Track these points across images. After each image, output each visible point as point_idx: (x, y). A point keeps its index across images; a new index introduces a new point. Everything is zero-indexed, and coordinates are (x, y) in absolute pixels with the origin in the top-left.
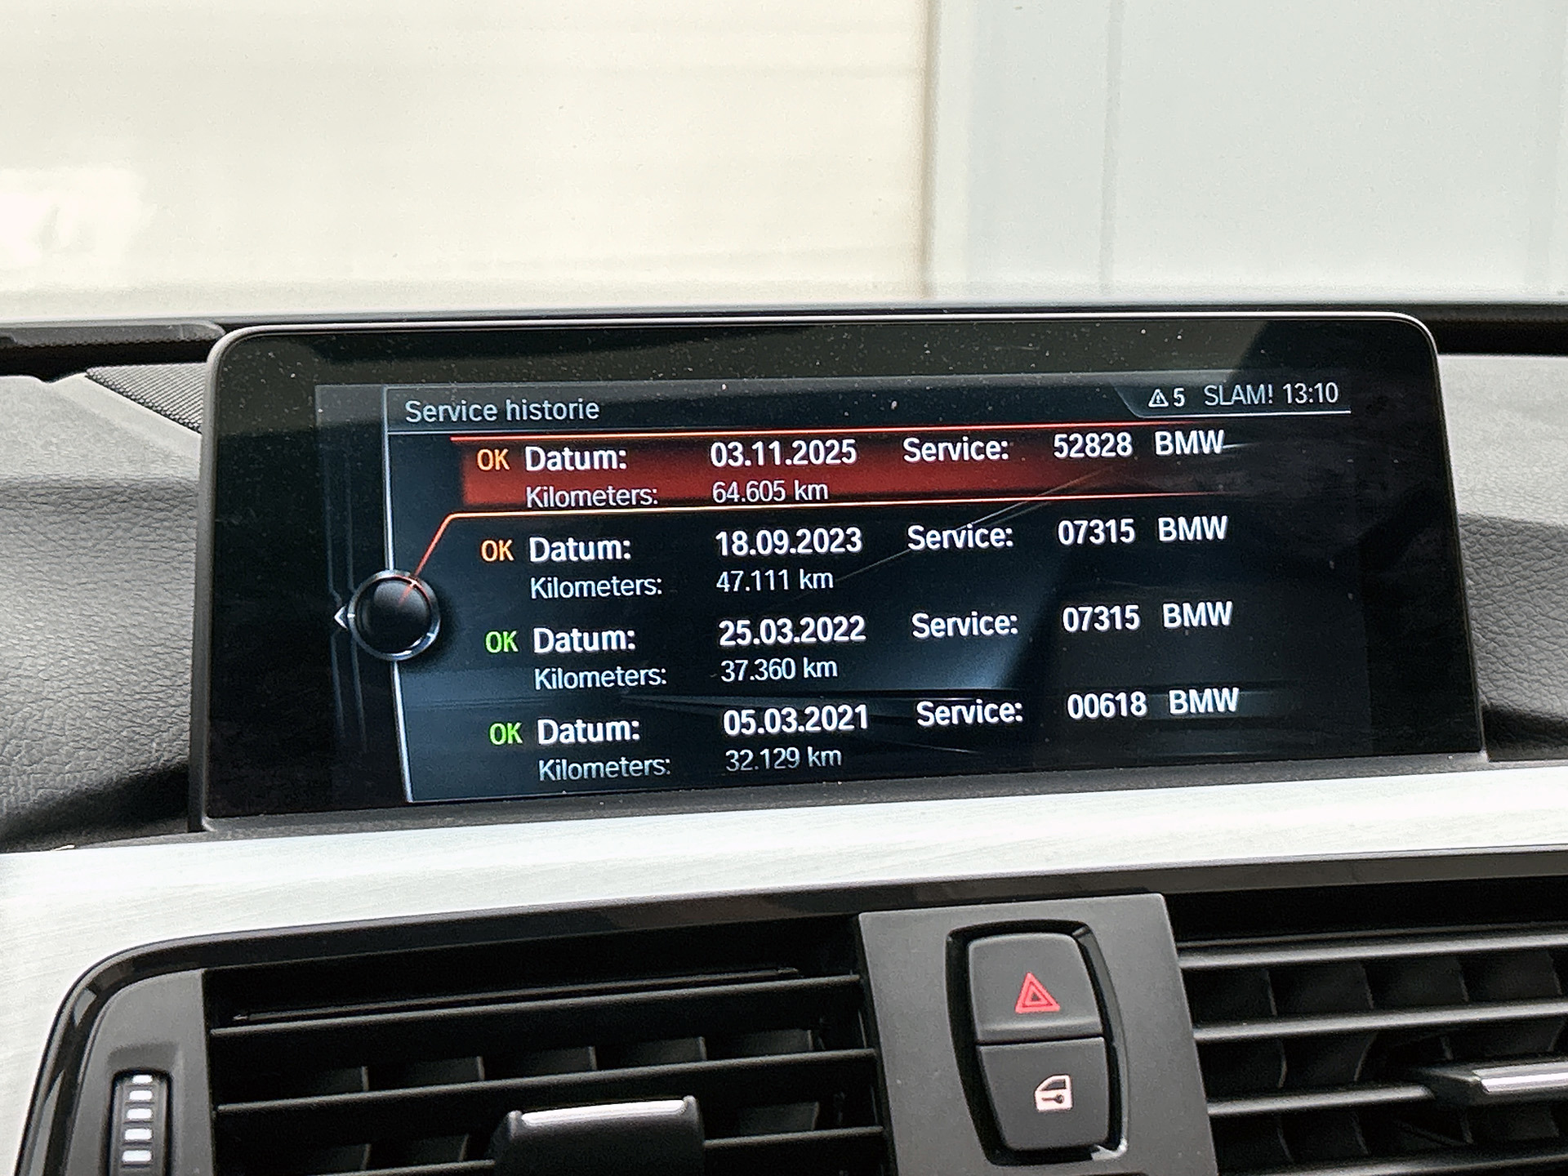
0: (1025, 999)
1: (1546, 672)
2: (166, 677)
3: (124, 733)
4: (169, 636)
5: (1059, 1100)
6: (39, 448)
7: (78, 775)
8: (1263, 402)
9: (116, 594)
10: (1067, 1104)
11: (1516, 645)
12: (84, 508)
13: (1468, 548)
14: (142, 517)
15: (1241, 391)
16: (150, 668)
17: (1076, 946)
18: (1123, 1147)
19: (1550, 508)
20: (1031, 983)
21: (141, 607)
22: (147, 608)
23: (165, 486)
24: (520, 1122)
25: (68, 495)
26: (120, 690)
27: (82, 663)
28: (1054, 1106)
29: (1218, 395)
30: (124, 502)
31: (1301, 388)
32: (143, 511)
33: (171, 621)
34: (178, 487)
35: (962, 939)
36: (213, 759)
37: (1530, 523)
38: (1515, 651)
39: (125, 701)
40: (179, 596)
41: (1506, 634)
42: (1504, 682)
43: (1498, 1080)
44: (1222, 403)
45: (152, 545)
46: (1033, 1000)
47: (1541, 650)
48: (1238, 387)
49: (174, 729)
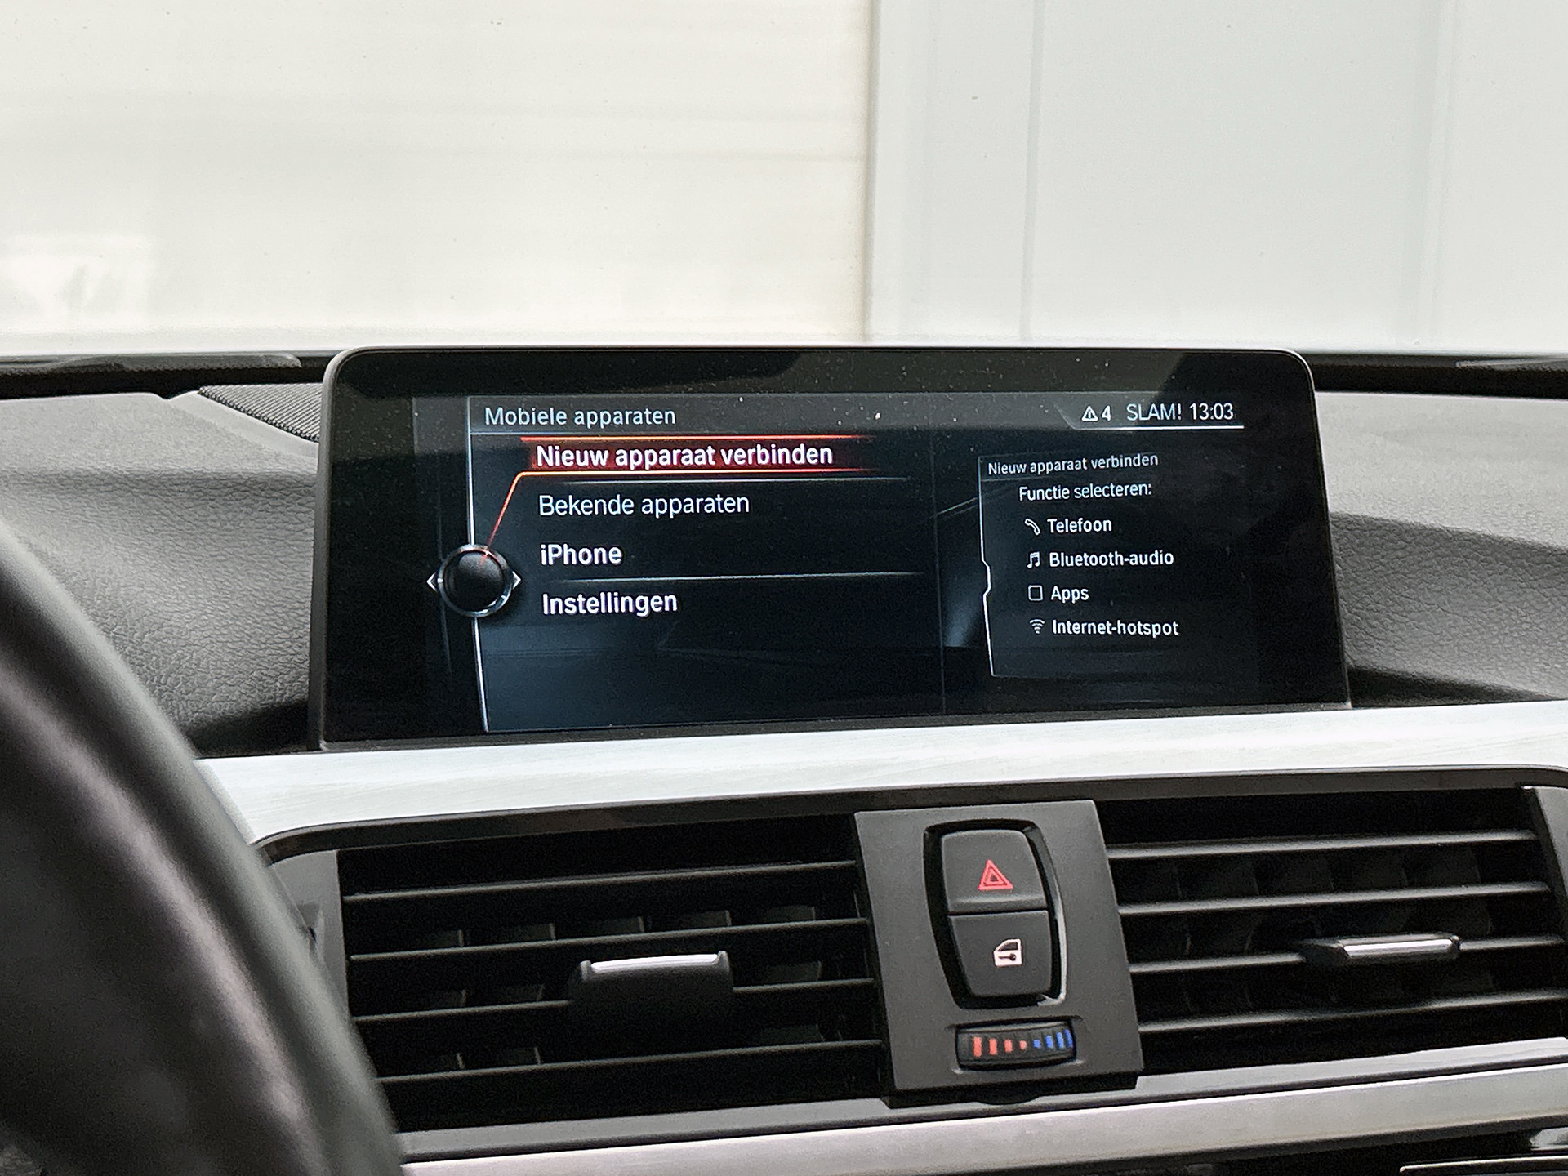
0: (986, 880)
1: (1399, 639)
2: (285, 632)
3: (255, 674)
4: (286, 600)
5: (1012, 958)
6: (171, 448)
7: (222, 704)
8: (1174, 418)
9: (242, 564)
11: (1376, 619)
12: (213, 495)
13: (1337, 540)
14: (260, 503)
15: (1156, 410)
16: (271, 623)
17: (1026, 840)
18: (1062, 996)
19: (1403, 509)
20: (991, 867)
21: (262, 575)
22: (268, 577)
23: (278, 478)
24: (590, 969)
25: (200, 485)
26: (249, 640)
27: (218, 618)
28: (1008, 962)
29: (1138, 412)
30: (245, 491)
31: (1204, 408)
32: (261, 499)
33: (287, 587)
34: (290, 480)
35: (935, 834)
36: (329, 693)
37: (1388, 520)
38: (1375, 623)
39: (254, 649)
40: (292, 568)
41: (1367, 610)
42: (1365, 648)
43: (1356, 948)
44: (1142, 419)
45: (269, 526)
47: (1395, 622)
48: (1153, 405)
49: (293, 673)
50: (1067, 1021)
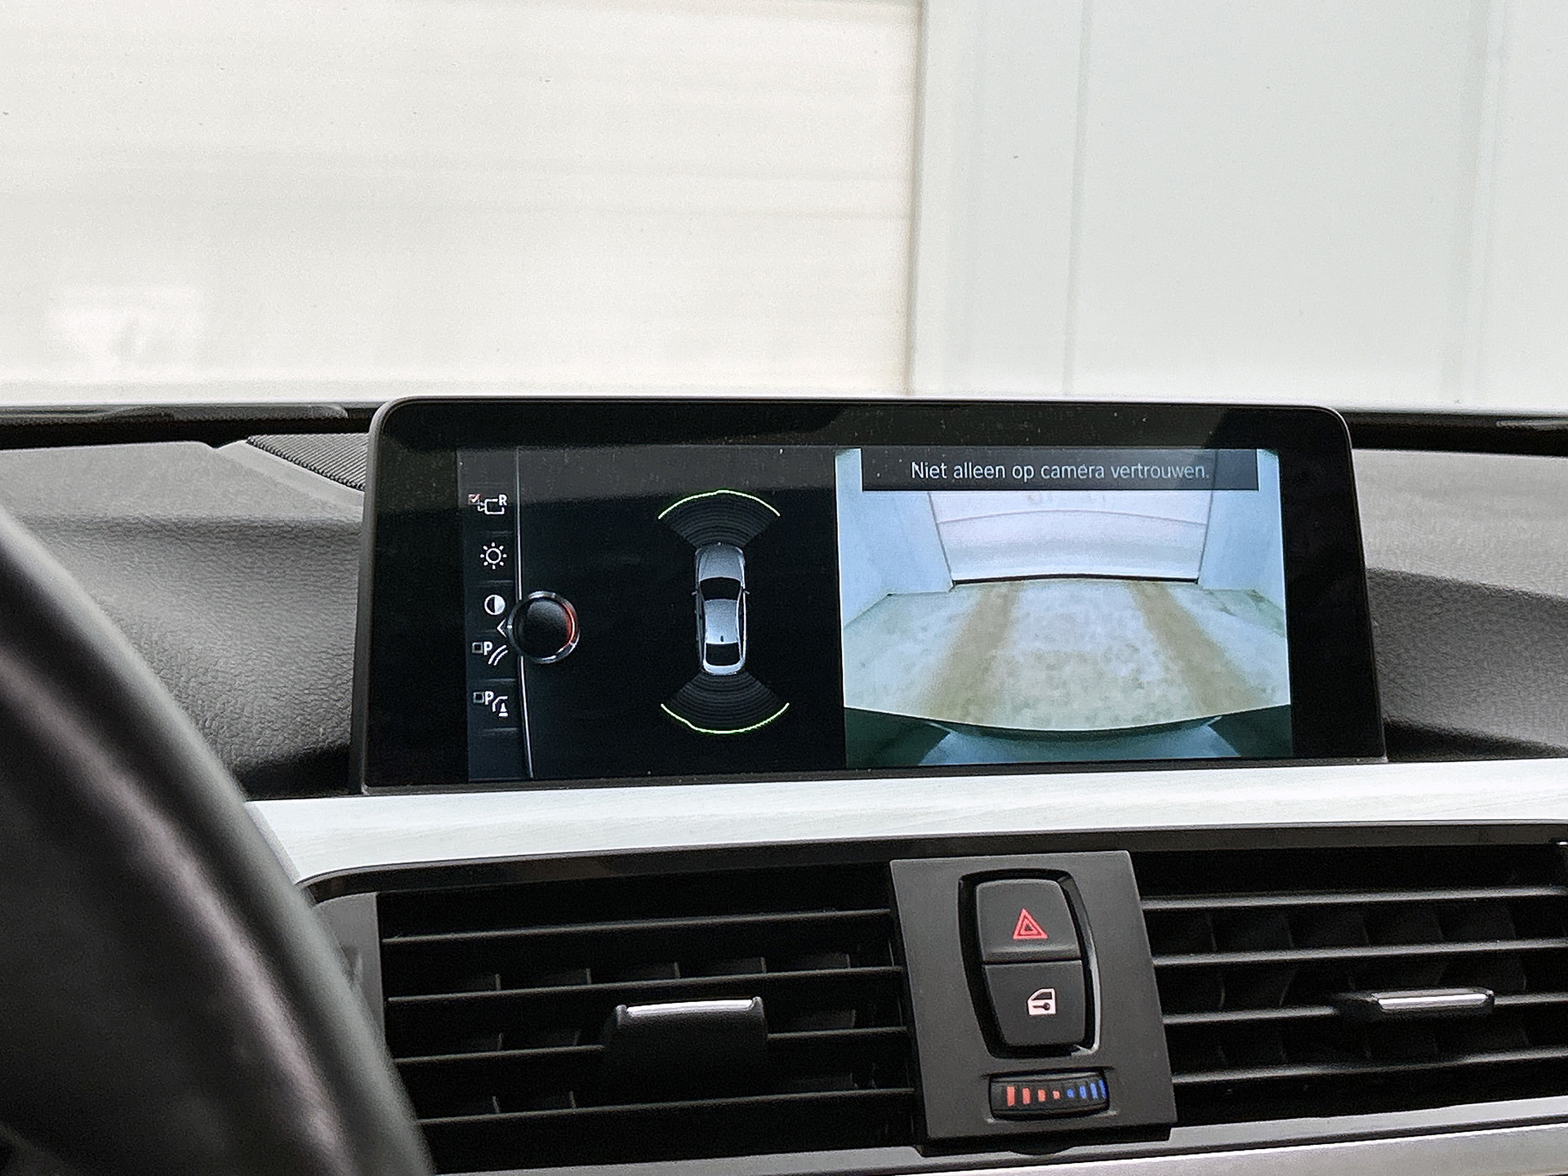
0: (1020, 929)
1: (1435, 695)
2: (329, 678)
3: (298, 719)
4: (331, 646)
5: (1046, 1007)
6: (220, 497)
7: (266, 749)
9: (288, 611)
10: (1052, 1011)
11: (1413, 675)
12: (260, 543)
14: (306, 551)
16: (316, 669)
17: (1061, 890)
18: (1096, 1046)
20: (1025, 917)
21: (307, 622)
22: (313, 623)
24: (625, 1013)
25: (247, 533)
26: (293, 686)
27: (263, 664)
28: (1042, 1012)
30: (292, 538)
32: (307, 546)
33: (332, 634)
34: (336, 528)
35: (970, 882)
38: (1412, 679)
39: (298, 694)
41: (1404, 666)
42: (1402, 704)
43: (1391, 1001)
45: (315, 574)
46: (1026, 930)
47: (1431, 678)
49: (335, 719)
50: (1100, 1071)
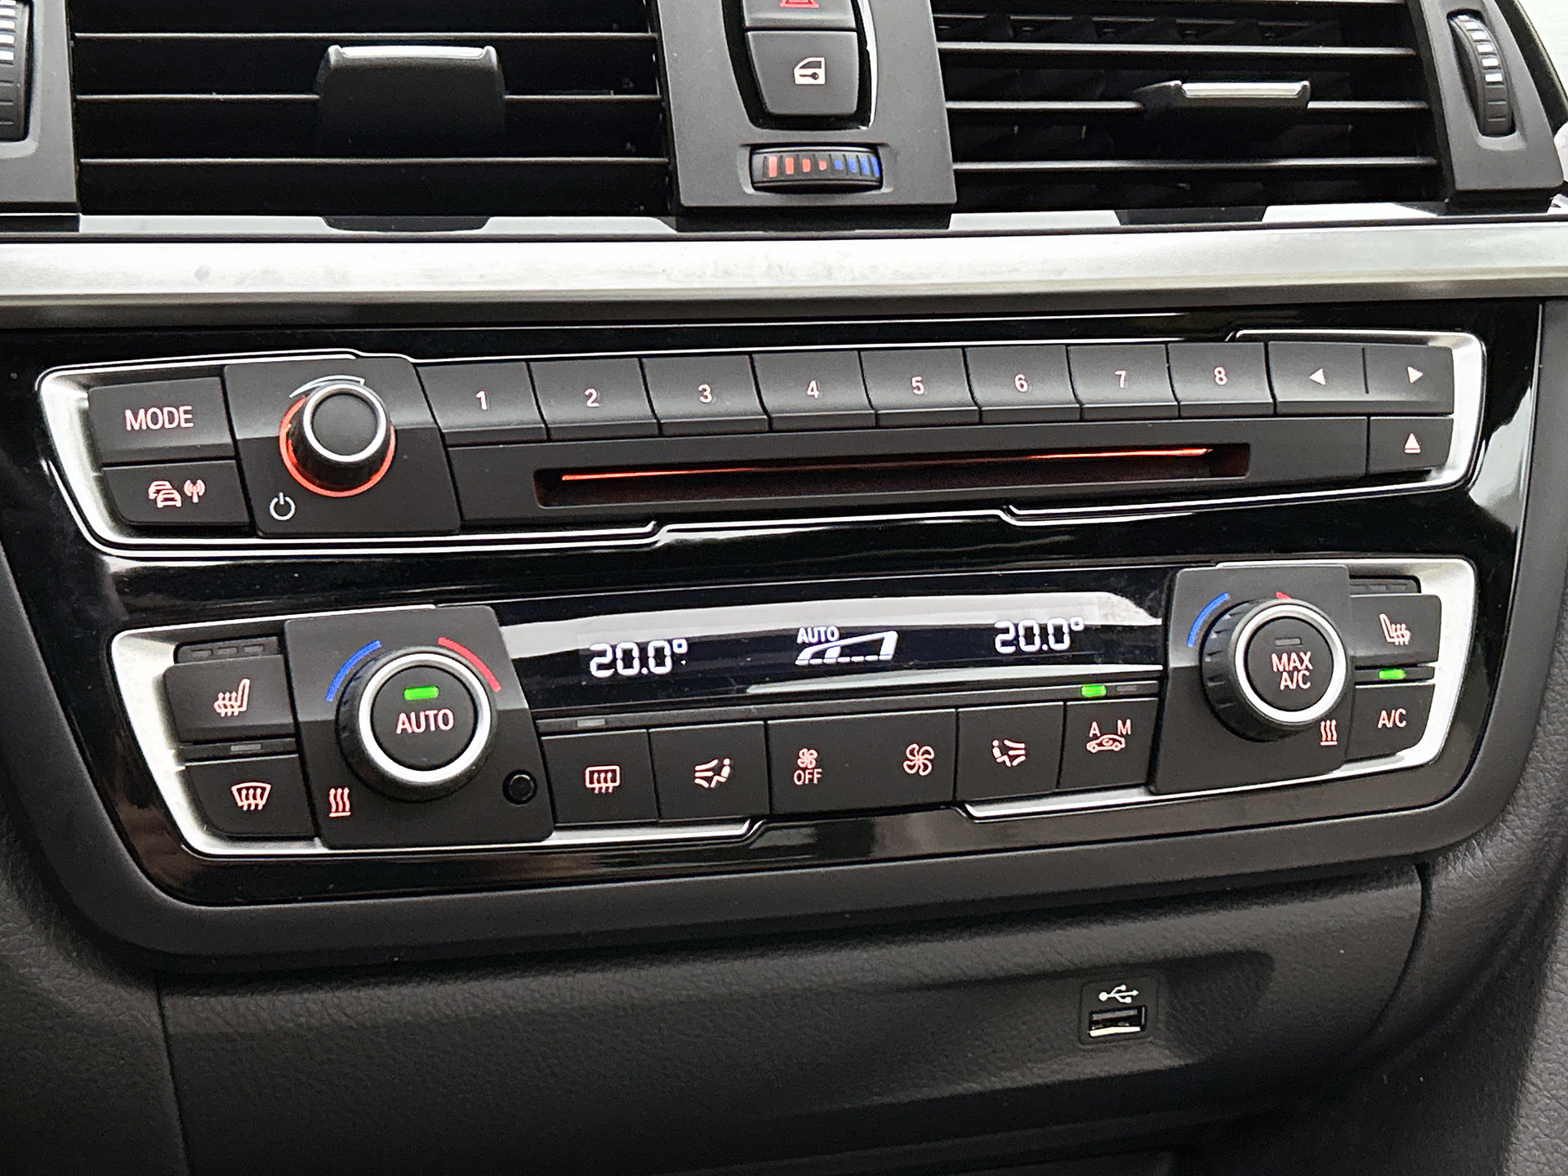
5: (814, 76)
18: (871, 122)
24: (339, 53)
28: (810, 81)
50: (873, 148)
